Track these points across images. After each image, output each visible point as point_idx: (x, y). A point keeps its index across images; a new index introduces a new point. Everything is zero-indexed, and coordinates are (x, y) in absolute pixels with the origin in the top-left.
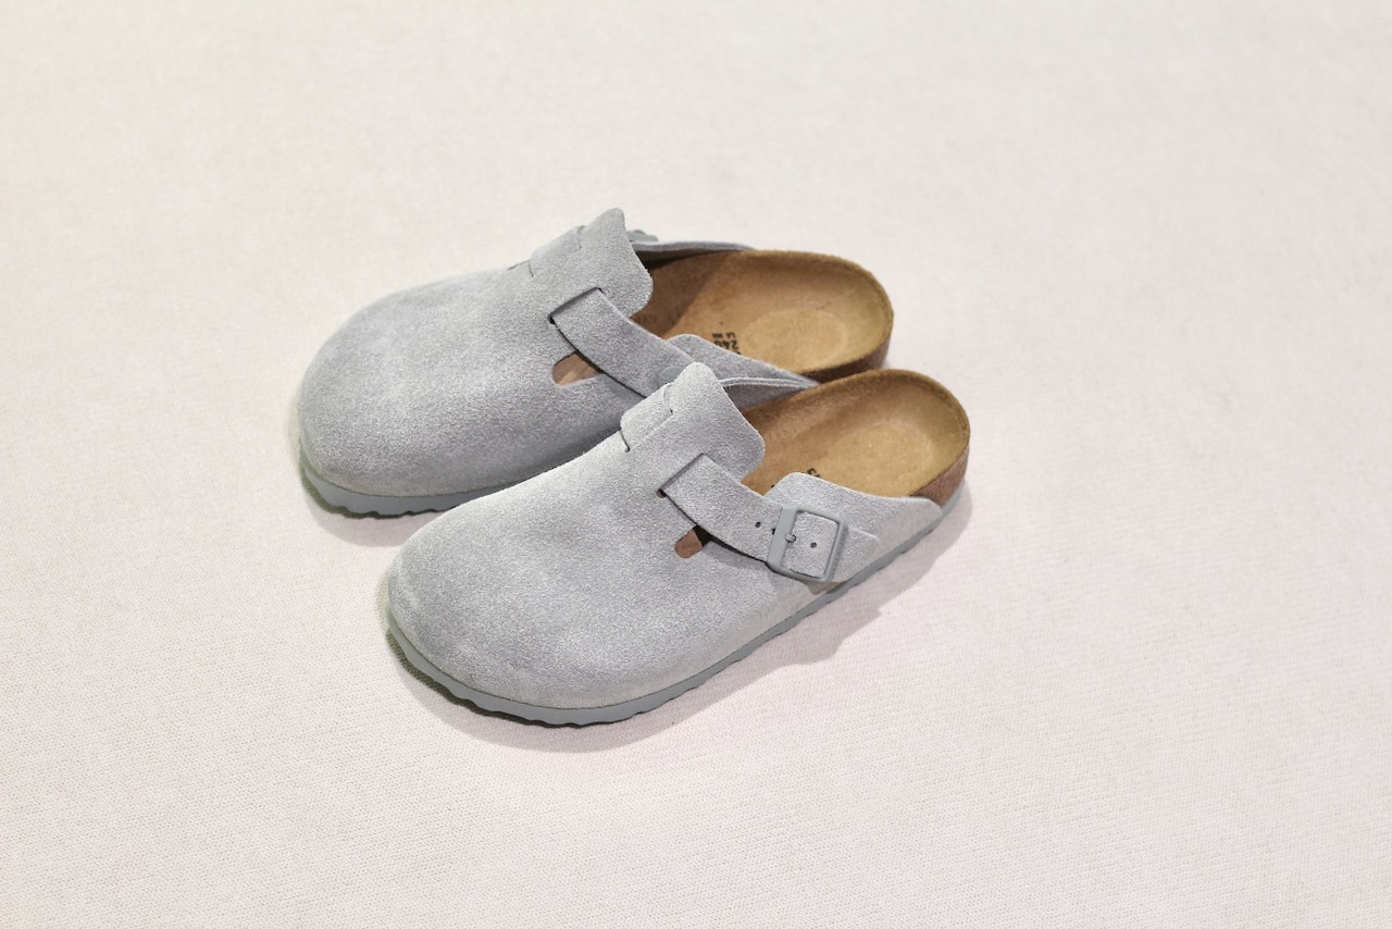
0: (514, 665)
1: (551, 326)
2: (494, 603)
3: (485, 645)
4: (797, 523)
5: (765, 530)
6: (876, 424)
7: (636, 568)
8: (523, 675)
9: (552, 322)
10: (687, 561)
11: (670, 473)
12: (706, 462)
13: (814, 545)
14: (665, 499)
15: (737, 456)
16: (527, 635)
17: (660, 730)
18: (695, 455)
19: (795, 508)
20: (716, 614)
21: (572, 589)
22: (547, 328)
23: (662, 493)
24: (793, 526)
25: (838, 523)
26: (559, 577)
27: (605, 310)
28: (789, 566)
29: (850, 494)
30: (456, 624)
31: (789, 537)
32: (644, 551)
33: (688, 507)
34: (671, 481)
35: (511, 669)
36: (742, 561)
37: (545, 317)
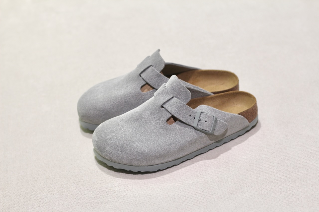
0: (121, 151)
1: (140, 77)
2: (116, 136)
3: (113, 147)
4: (201, 116)
5: (192, 117)
6: (233, 106)
7: (156, 127)
8: (123, 154)
9: (141, 76)
10: (170, 125)
11: (164, 101)
12: (175, 98)
13: (206, 121)
14: (164, 108)
15: (183, 97)
16: (125, 143)
17: (165, 174)
18: (171, 96)
19: (200, 111)
20: (179, 140)
21: (138, 132)
22: (139, 78)
23: (162, 107)
24: (200, 116)
25: (214, 117)
26: (135, 130)
27: (153, 70)
28: (199, 127)
29: (218, 110)
30: (106, 142)
31: (199, 119)
32: (158, 123)
33: (169, 109)
34: (165, 103)
35: (120, 153)
36: (186, 126)
37: (138, 75)
